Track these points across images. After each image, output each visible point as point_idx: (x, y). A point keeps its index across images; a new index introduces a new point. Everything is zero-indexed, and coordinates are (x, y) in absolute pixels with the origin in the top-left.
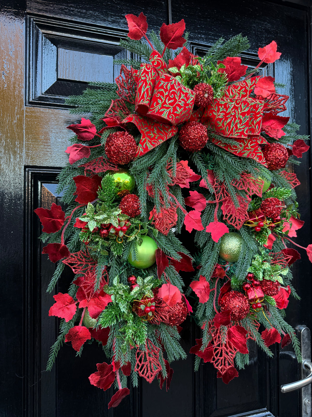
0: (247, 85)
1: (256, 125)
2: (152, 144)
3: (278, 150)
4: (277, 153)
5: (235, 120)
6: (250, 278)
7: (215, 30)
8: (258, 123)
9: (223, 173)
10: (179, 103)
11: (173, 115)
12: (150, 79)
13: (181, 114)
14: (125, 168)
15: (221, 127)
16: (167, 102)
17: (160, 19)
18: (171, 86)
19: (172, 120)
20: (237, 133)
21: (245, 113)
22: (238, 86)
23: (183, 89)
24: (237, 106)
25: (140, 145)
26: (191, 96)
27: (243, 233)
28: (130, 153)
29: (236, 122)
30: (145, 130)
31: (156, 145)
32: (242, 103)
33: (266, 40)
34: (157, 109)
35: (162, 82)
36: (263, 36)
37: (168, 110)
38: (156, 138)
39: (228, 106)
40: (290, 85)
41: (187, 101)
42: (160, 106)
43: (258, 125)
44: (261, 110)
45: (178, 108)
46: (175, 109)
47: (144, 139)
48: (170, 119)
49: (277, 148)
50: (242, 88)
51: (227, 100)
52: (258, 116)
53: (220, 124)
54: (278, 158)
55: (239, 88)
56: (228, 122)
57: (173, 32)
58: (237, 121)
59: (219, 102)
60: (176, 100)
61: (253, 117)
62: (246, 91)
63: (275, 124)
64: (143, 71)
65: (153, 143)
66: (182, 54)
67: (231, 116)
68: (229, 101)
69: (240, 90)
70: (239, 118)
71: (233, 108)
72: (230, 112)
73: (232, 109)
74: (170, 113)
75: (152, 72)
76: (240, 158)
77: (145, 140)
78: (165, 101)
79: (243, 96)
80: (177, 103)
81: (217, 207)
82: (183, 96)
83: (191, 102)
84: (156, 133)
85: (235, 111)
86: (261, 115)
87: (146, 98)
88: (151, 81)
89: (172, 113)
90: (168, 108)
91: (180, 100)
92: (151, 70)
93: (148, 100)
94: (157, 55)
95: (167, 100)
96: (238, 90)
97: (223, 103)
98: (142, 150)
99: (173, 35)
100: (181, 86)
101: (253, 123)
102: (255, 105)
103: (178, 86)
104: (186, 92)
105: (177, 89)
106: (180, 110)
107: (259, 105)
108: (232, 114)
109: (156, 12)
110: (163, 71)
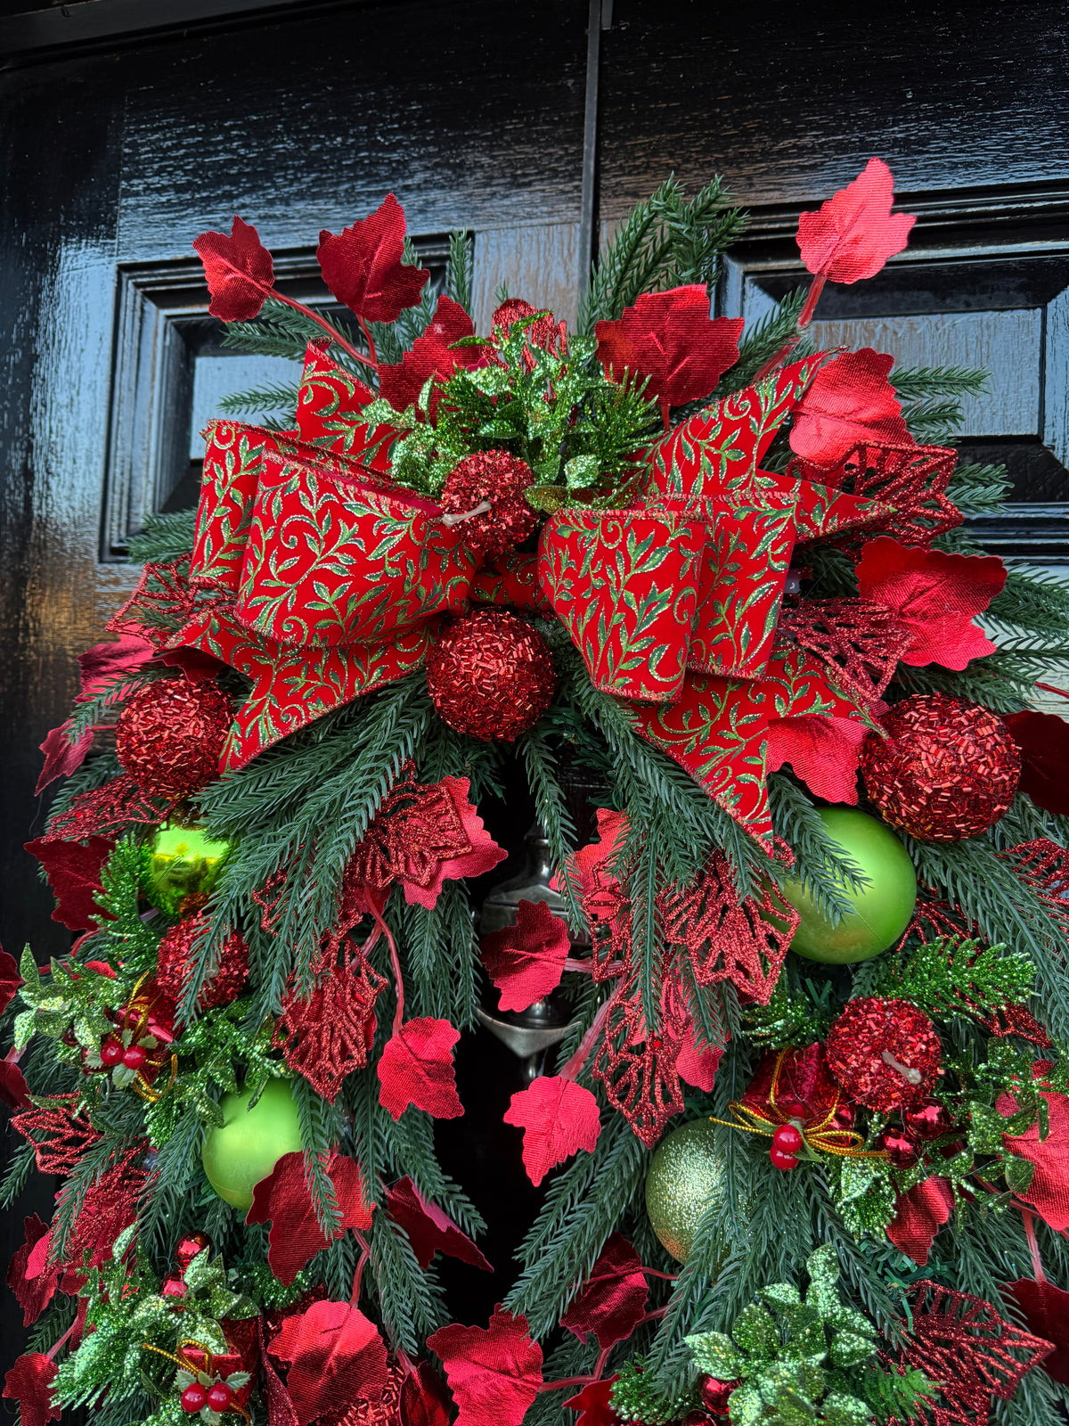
0: (756, 411)
1: (742, 624)
2: (278, 723)
5: (609, 616)
8: (756, 617)
10: (327, 566)
11: (297, 618)
12: (231, 480)
13: (344, 611)
14: (187, 814)
16: (272, 569)
18: (286, 500)
19: (300, 637)
20: (622, 673)
21: (645, 579)
22: (713, 422)
23: (351, 504)
24: (610, 546)
25: (235, 728)
26: (392, 524)
28: (171, 766)
29: (614, 621)
31: (293, 728)
32: (626, 532)
35: (262, 486)
37: (279, 600)
38: (307, 694)
39: (582, 545)
41: (370, 550)
42: (247, 587)
43: (750, 628)
44: (776, 546)
45: (321, 590)
47: (257, 702)
48: (287, 635)
50: (728, 427)
51: (574, 520)
52: (756, 577)
53: (569, 626)
55: (717, 431)
56: (587, 620)
58: (617, 618)
60: (309, 557)
61: (735, 585)
62: (745, 442)
65: (284, 719)
67: (595, 592)
69: (717, 444)
70: (623, 606)
71: (598, 555)
72: (587, 577)
73: (594, 563)
74: (282, 613)
75: (242, 448)
77: (262, 705)
78: (266, 565)
79: (735, 469)
80: (314, 567)
82: (346, 533)
83: (391, 553)
84: (320, 672)
85: (603, 570)
86: (772, 574)
87: (212, 557)
88: (234, 485)
89: (292, 613)
90: (275, 592)
91: (330, 553)
92: (236, 445)
93: (220, 562)
94: (314, 364)
95: (273, 561)
96: (710, 444)
97: (566, 534)
98: (235, 746)
99: (368, 268)
100: (341, 493)
101: (730, 614)
102: (750, 519)
103: (320, 495)
104: (368, 511)
105: (313, 510)
106: (331, 593)
107: (766, 519)
108: (598, 583)
109: (537, 131)
110: (359, 418)
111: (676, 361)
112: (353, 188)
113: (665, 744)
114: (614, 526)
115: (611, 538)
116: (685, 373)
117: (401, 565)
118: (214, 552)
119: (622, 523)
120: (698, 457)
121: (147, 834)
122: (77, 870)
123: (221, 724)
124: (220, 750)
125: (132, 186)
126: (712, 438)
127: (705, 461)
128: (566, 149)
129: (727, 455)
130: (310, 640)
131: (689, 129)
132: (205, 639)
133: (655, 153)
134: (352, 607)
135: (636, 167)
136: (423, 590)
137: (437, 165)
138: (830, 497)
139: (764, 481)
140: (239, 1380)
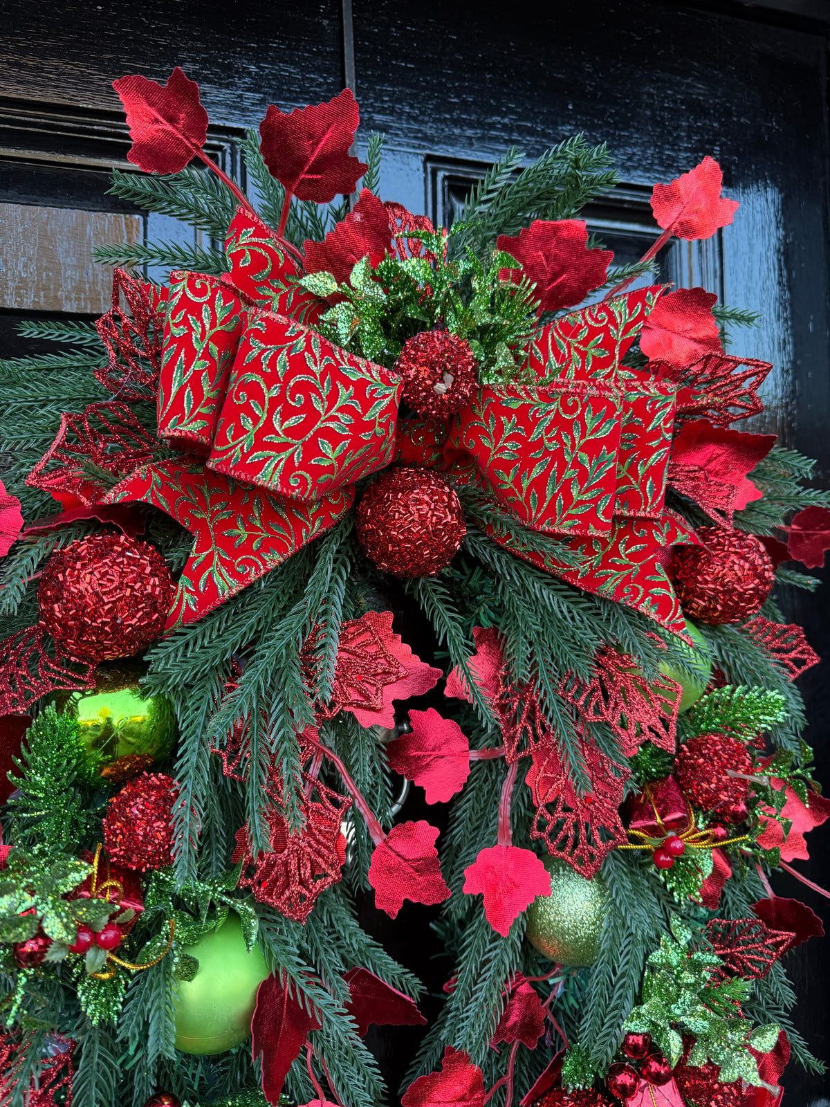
0: (612, 320)
1: (646, 478)
2: (235, 575)
3: (733, 558)
4: (731, 569)
6: (635, 1049)
7: (512, 111)
8: (655, 472)
9: (531, 644)
10: (330, 425)
11: (305, 473)
12: (209, 334)
13: (340, 466)
15: (510, 491)
16: (276, 425)
18: (291, 360)
19: (303, 493)
20: (570, 517)
21: (597, 443)
22: (580, 327)
23: (344, 366)
24: (567, 417)
25: (184, 581)
26: (381, 390)
27: (609, 873)
29: (566, 476)
30: (214, 514)
31: (253, 577)
32: (584, 406)
33: (690, 138)
34: (237, 453)
35: (257, 345)
36: (680, 126)
37: (284, 455)
38: (255, 545)
39: (534, 415)
40: (777, 288)
41: (365, 411)
42: (247, 441)
43: (654, 481)
44: (666, 422)
45: (325, 446)
47: (204, 554)
48: (293, 489)
49: (732, 549)
50: (593, 332)
51: (528, 394)
52: (654, 444)
53: (508, 480)
54: (735, 589)
55: (584, 333)
56: (534, 475)
57: (311, 136)
58: (569, 473)
59: (498, 399)
60: (314, 416)
61: (635, 450)
62: (609, 343)
63: (722, 458)
64: (176, 301)
65: (240, 570)
66: (358, 217)
67: (547, 453)
68: (535, 396)
69: (585, 342)
70: (576, 464)
71: (554, 423)
72: (541, 441)
73: (548, 430)
74: (289, 466)
75: (219, 303)
76: (589, 597)
77: (209, 558)
78: (269, 421)
79: (599, 363)
80: (319, 425)
81: (512, 774)
82: (344, 395)
83: (382, 414)
85: (558, 435)
86: (665, 442)
87: (193, 411)
88: (211, 339)
89: (298, 469)
91: (332, 412)
92: (212, 299)
93: (201, 416)
94: (252, 230)
95: (277, 417)
96: (579, 343)
97: (515, 405)
98: (188, 600)
100: (338, 357)
102: (643, 402)
103: (322, 357)
104: (360, 375)
105: (317, 370)
106: (334, 449)
107: (657, 402)
108: (552, 446)
109: (298, 56)
110: (282, 286)
111: (556, 276)
112: (119, 60)
115: (569, 410)
117: (386, 425)
118: (195, 406)
119: (581, 398)
120: (569, 352)
123: (167, 580)
124: (170, 606)
126: (580, 338)
127: (575, 355)
128: (325, 79)
129: (592, 352)
130: (311, 494)
131: (424, 89)
132: (153, 494)
133: (399, 101)
134: (346, 464)
135: (384, 109)
137: (205, 61)
139: (625, 374)
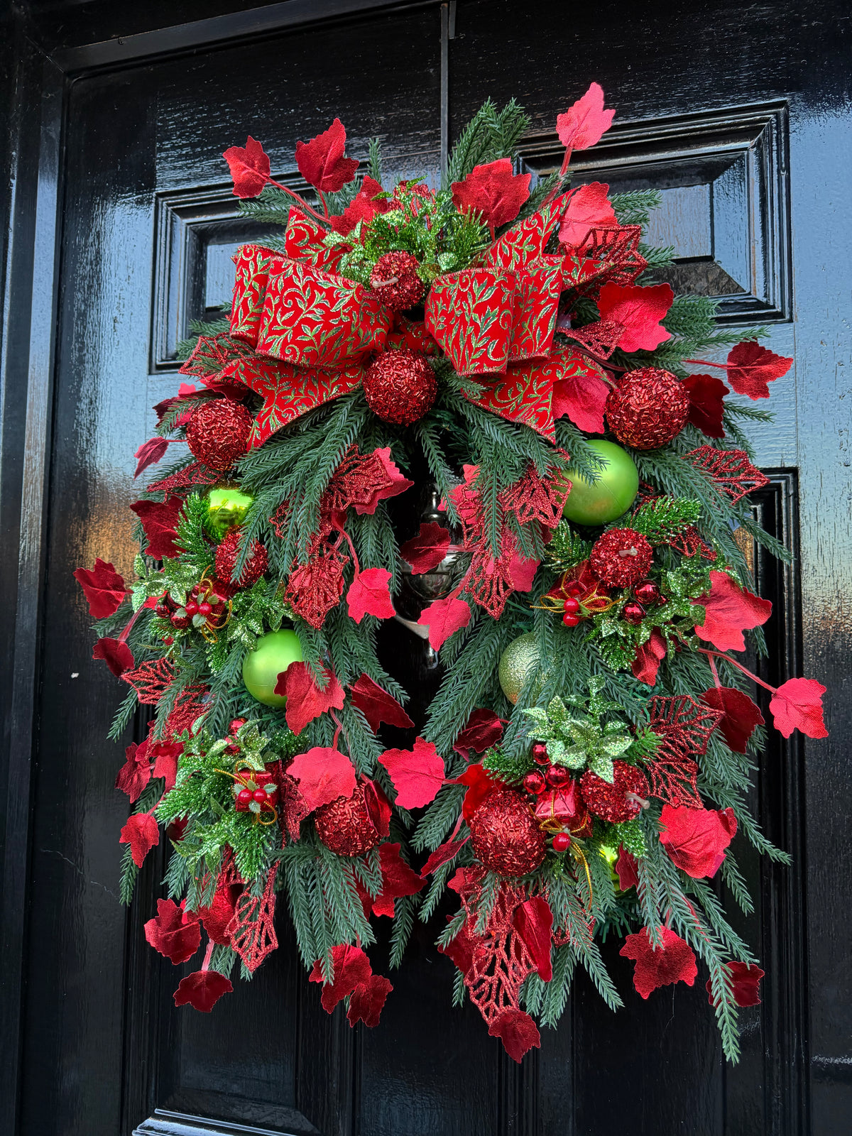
0: (541, 224)
1: (536, 328)
2: (281, 418)
5: (465, 330)
6: (542, 756)
10: (309, 316)
11: (293, 346)
12: (253, 276)
13: (319, 341)
14: (229, 479)
15: (446, 352)
16: (278, 320)
17: (422, 113)
18: (285, 281)
19: (294, 358)
21: (483, 305)
22: (518, 232)
23: (321, 282)
25: (256, 423)
26: (344, 291)
28: (221, 444)
29: (467, 332)
30: (280, 388)
31: (290, 420)
34: (262, 341)
35: (271, 276)
37: (283, 337)
38: (296, 403)
41: (333, 306)
42: (266, 332)
43: (541, 330)
44: (552, 284)
45: (306, 329)
46: (298, 331)
47: (267, 409)
48: (288, 356)
50: (526, 234)
52: (543, 302)
53: (444, 344)
55: (520, 237)
56: (453, 337)
57: (321, 154)
58: (470, 329)
60: (299, 311)
62: (535, 241)
65: (284, 416)
66: (364, 195)
69: (521, 244)
70: (473, 323)
71: (458, 297)
72: (453, 312)
73: (456, 303)
74: (285, 343)
75: (258, 259)
77: (270, 411)
78: (275, 318)
80: (302, 316)
82: (319, 298)
83: (344, 307)
84: (302, 392)
85: (461, 305)
86: (551, 300)
87: (243, 320)
88: (255, 279)
89: (290, 343)
90: (282, 332)
91: (311, 308)
92: (255, 257)
93: (247, 322)
94: (295, 217)
95: (278, 315)
96: (517, 244)
97: (440, 292)
98: (257, 434)
99: (325, 161)
100: (315, 276)
101: (531, 325)
102: (539, 274)
103: (304, 277)
104: (331, 285)
105: (300, 285)
106: (312, 331)
107: (546, 272)
108: (458, 313)
109: (412, 100)
110: (320, 247)
111: (496, 201)
113: (499, 411)
114: (466, 279)
115: (464, 285)
116: (502, 206)
117: (349, 314)
118: (244, 317)
119: (470, 275)
120: (511, 252)
121: (204, 494)
122: (161, 521)
123: (246, 423)
124: (248, 437)
125: (164, 145)
126: (518, 240)
127: (515, 253)
128: (431, 110)
129: (527, 248)
130: (300, 359)
132: (237, 373)
134: (323, 339)
136: (361, 331)
138: (581, 263)
140: (271, 788)
